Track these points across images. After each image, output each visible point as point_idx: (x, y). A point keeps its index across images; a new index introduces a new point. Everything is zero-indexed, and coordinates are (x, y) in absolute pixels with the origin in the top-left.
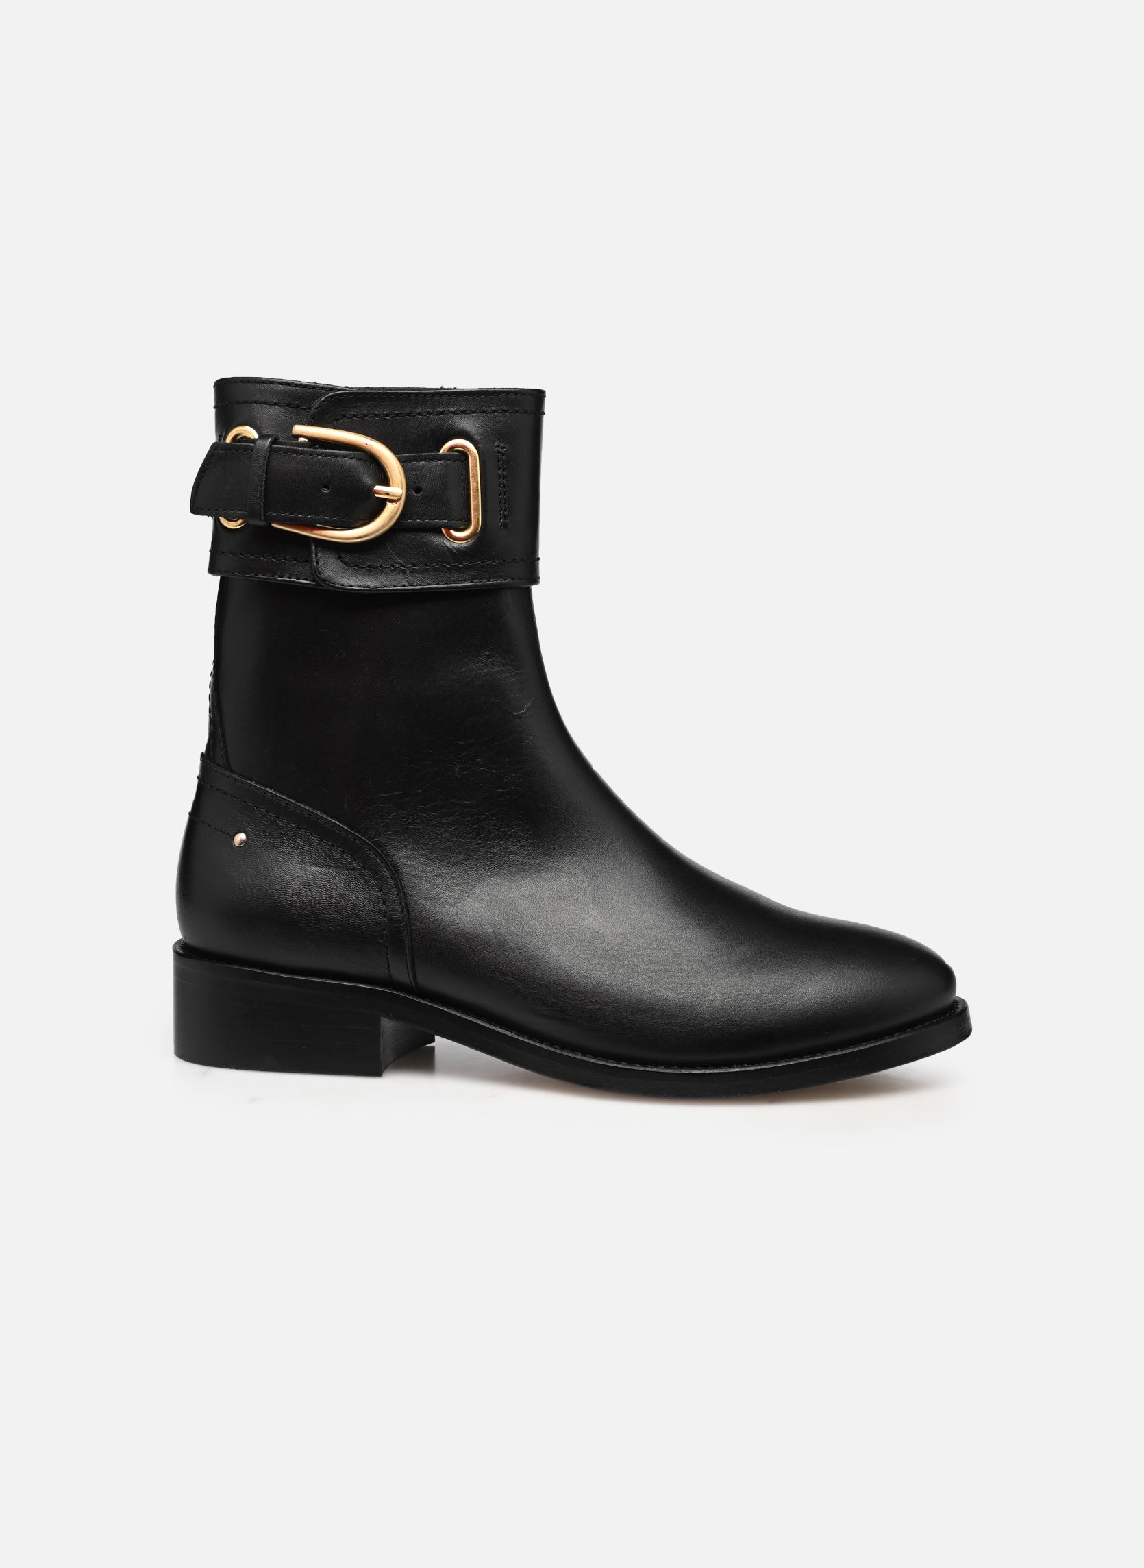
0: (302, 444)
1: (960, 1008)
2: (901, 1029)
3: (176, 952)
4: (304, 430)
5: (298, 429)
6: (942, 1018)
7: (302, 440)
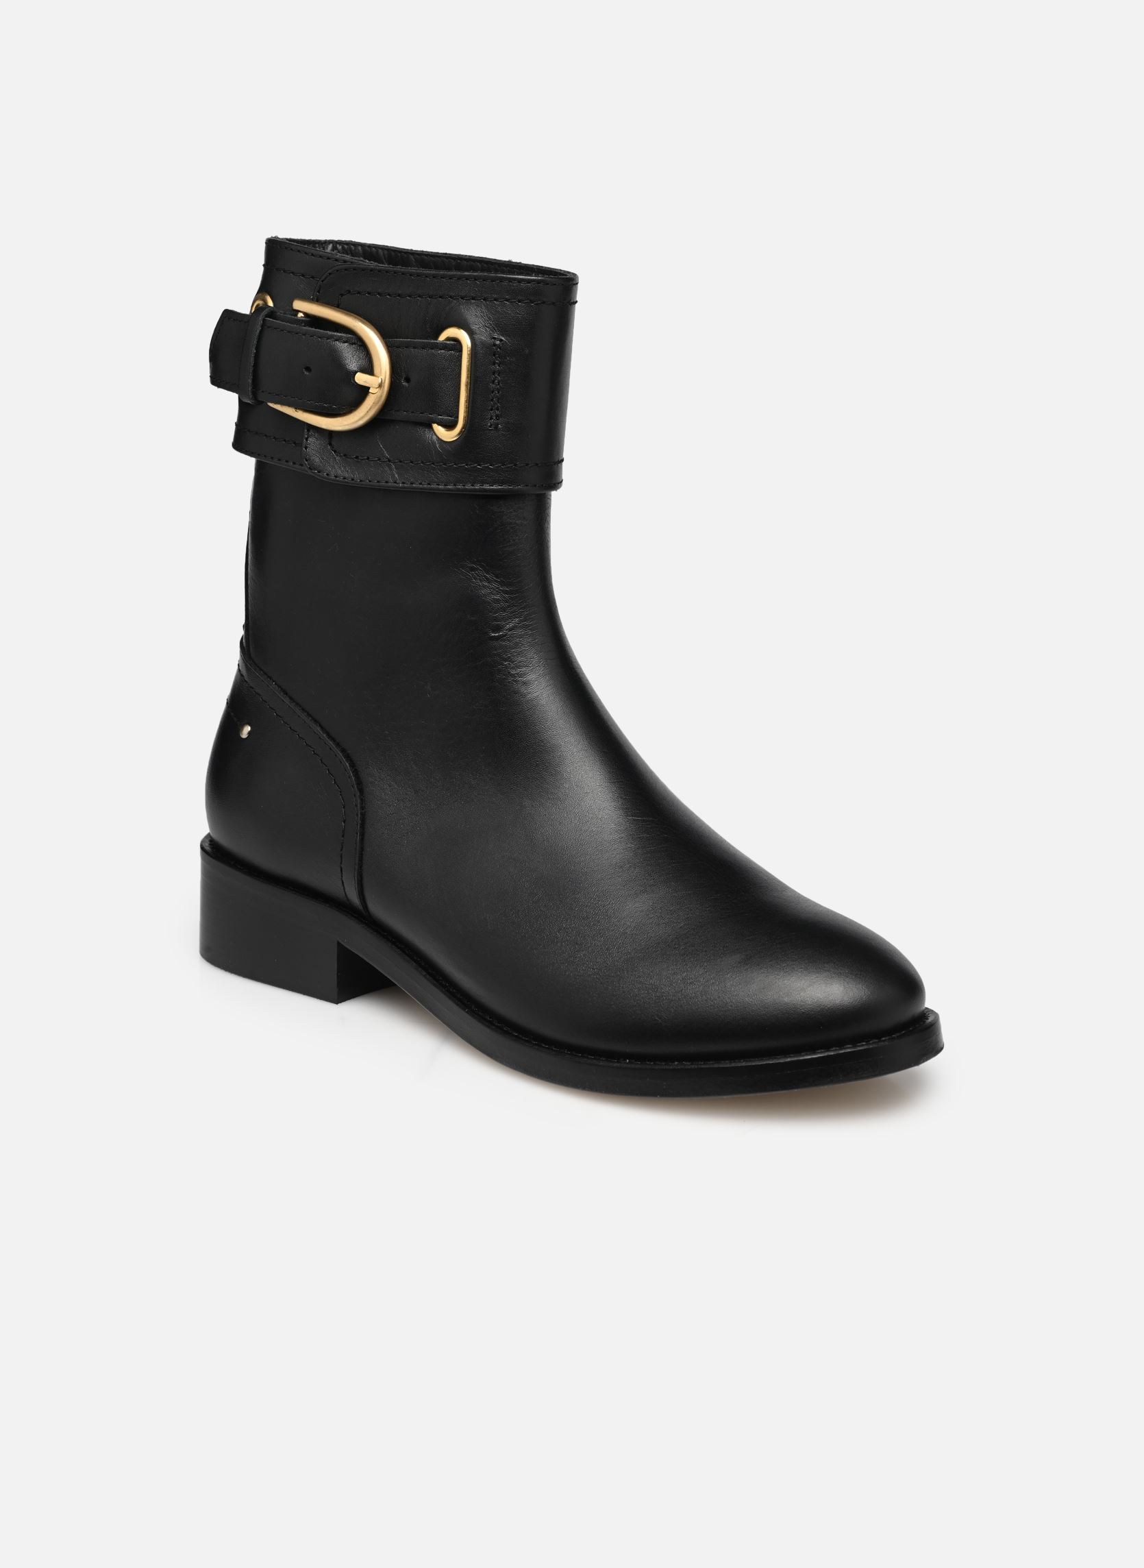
0: (299, 321)
1: (931, 1019)
3: (202, 848)
4: (303, 307)
5: (298, 305)
7: (300, 315)
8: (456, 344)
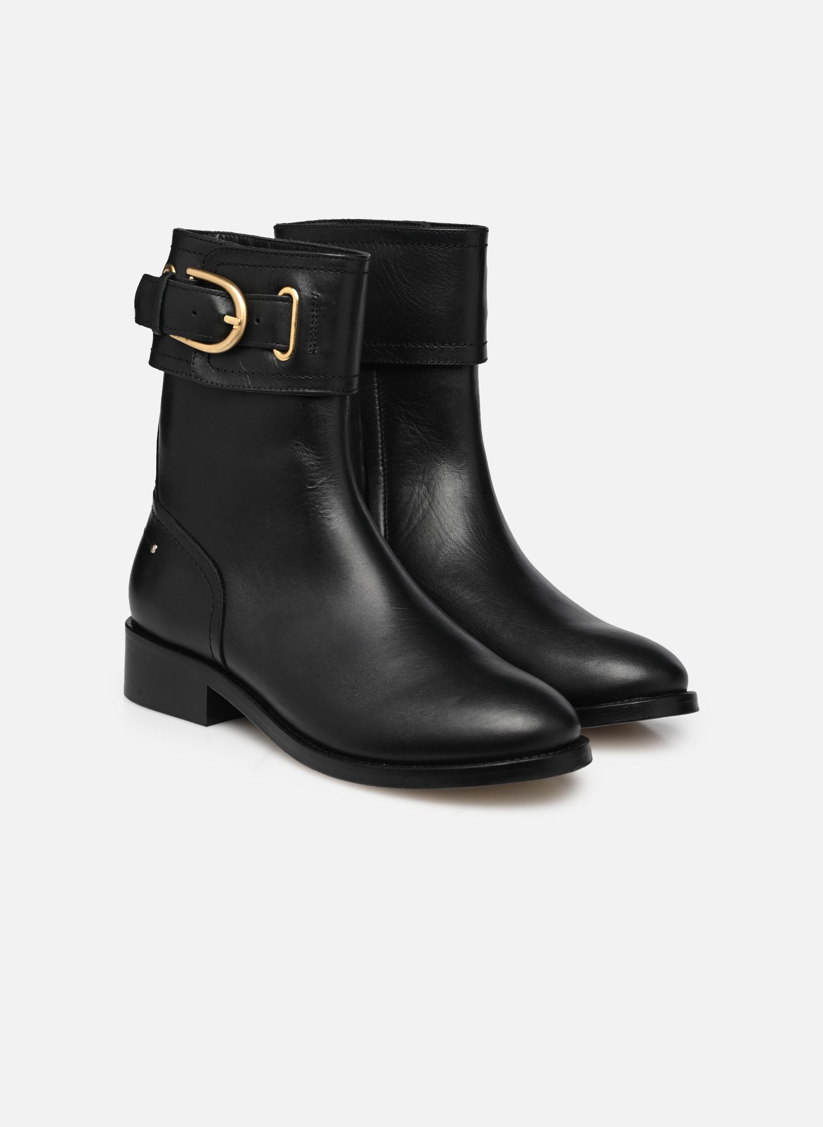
0: (190, 282)
2: (546, 752)
3: (127, 625)
4: (193, 273)
5: (190, 271)
6: (569, 748)
7: (191, 279)
8: (289, 297)
